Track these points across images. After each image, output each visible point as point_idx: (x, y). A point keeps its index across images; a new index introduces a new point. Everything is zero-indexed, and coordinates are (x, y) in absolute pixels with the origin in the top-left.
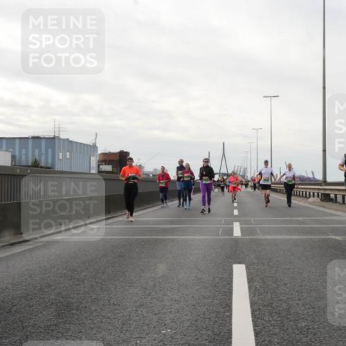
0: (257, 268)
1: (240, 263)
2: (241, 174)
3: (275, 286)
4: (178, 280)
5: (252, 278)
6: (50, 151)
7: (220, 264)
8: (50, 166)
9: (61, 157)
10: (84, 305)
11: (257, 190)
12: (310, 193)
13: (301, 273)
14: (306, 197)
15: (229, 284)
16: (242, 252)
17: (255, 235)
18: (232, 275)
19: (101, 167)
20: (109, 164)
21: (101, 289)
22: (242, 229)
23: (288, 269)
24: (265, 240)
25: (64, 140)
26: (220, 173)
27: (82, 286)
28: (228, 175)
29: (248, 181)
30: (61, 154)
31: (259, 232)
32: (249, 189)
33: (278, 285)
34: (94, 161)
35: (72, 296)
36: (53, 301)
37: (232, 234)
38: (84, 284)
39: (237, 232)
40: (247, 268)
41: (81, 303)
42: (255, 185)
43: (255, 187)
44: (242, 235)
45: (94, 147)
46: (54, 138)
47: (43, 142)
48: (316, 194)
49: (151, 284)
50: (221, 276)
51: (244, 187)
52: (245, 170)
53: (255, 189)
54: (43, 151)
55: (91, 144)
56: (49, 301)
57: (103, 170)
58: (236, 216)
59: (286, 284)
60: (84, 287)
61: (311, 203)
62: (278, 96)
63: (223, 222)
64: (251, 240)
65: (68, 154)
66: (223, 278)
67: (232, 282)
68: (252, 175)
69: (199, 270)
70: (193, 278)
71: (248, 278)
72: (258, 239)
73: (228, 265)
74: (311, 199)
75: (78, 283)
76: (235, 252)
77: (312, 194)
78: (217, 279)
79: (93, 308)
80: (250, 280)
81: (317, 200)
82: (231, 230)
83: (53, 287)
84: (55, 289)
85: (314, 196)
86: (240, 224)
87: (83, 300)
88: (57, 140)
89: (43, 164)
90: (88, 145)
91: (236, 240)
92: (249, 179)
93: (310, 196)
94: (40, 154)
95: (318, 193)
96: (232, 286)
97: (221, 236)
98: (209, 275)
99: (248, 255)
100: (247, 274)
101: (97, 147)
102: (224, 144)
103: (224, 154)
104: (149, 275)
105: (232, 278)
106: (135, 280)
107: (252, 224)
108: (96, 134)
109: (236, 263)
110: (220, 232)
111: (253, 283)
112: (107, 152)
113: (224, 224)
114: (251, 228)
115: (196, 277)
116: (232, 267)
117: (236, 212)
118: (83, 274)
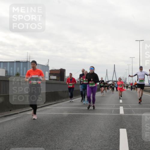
0: (132, 131)
1: (123, 128)
2: (124, 81)
4: (91, 137)
6: (25, 68)
7: (113, 128)
11: (133, 90)
15: (118, 139)
16: (125, 122)
17: (131, 113)
18: (119, 134)
19: (51, 77)
20: (55, 76)
21: (51, 140)
22: (124, 110)
24: (137, 116)
27: (41, 138)
28: (116, 81)
31: (133, 112)
32: (129, 89)
34: (47, 74)
37: (119, 113)
38: (42, 137)
39: (122, 112)
40: (127, 131)
42: (132, 87)
44: (125, 113)
45: (48, 66)
46: (27, 62)
47: (22, 64)
49: (77, 138)
51: (126, 88)
52: (126, 79)
53: (132, 89)
54: (21, 69)
55: (46, 65)
57: (52, 78)
58: (121, 103)
62: (143, 40)
63: (114, 106)
64: (129, 116)
66: (114, 136)
67: (119, 138)
68: (130, 82)
69: (101, 131)
70: (99, 135)
71: (128, 136)
72: (132, 116)
73: (117, 129)
76: (120, 122)
78: (111, 136)
80: (129, 137)
82: (118, 111)
83: (26, 139)
86: (123, 108)
90: (44, 66)
91: (121, 116)
97: (113, 113)
98: (107, 134)
99: (127, 124)
100: (127, 134)
101: (49, 67)
102: (114, 65)
103: (114, 70)
104: (76, 133)
105: (119, 136)
106: (68, 136)
107: (130, 108)
108: (49, 60)
109: (121, 128)
110: (113, 111)
111: (130, 139)
112: (54, 69)
113: (115, 108)
114: (129, 110)
115: (100, 135)
116: (119, 130)
117: (121, 101)
118: (42, 132)
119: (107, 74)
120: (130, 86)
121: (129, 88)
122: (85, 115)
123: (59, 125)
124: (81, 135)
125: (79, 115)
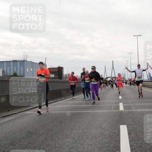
0: (133, 127)
1: (124, 124)
2: (122, 77)
4: (91, 134)
5: (130, 132)
6: (22, 67)
7: (113, 125)
8: (22, 75)
9: (28, 71)
15: (118, 136)
16: (125, 118)
17: (130, 109)
18: (120, 131)
20: (52, 74)
21: (51, 139)
22: (124, 106)
24: (137, 112)
25: (29, 62)
26: (111, 77)
28: (115, 78)
29: (127, 81)
30: (27, 69)
32: (128, 85)
37: (119, 109)
38: (42, 136)
39: (121, 108)
40: (128, 127)
42: (130, 83)
43: (130, 84)
44: (124, 109)
46: (24, 61)
47: (18, 63)
49: (77, 136)
50: (114, 131)
51: (125, 84)
52: (125, 75)
54: (19, 68)
58: (120, 100)
62: (141, 35)
63: (114, 103)
64: (129, 112)
65: (31, 69)
66: (115, 132)
67: (120, 134)
68: (129, 78)
69: (102, 128)
71: (128, 132)
72: (133, 112)
73: (117, 126)
75: (38, 136)
76: (121, 119)
78: (112, 133)
80: (130, 134)
82: (118, 107)
83: (26, 139)
86: (123, 104)
88: (25, 62)
89: (18, 75)
91: (121, 112)
92: (127, 79)
94: (17, 69)
96: (120, 137)
97: (113, 110)
98: (108, 131)
99: (128, 120)
100: (128, 130)
101: (46, 65)
102: (113, 61)
103: (113, 67)
104: (76, 132)
106: (68, 134)
107: (130, 104)
108: (46, 58)
109: (121, 124)
110: (112, 108)
111: (131, 135)
112: (51, 67)
113: (114, 104)
114: (129, 106)
115: (100, 132)
116: (119, 127)
117: (120, 97)
118: (41, 131)
119: (105, 71)
120: (129, 82)
121: (128, 83)
122: (85, 112)
123: (58, 124)
124: (81, 133)
125: (79, 113)
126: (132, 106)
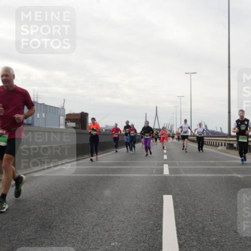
0: (180, 197)
1: (168, 194)
2: (169, 129)
3: (194, 211)
4: (123, 206)
5: (177, 205)
7: (154, 195)
8: (30, 123)
9: (38, 117)
10: (54, 224)
12: (219, 143)
13: (213, 202)
14: (216, 146)
15: (160, 209)
16: (170, 186)
17: (180, 174)
18: (163, 203)
19: (67, 124)
20: (73, 122)
21: (68, 213)
22: (170, 170)
23: (203, 199)
24: (187, 177)
25: (41, 104)
27: (54, 210)
28: (160, 130)
29: (174, 134)
30: (38, 114)
32: (175, 140)
33: (196, 210)
34: (62, 119)
35: (46, 218)
36: (32, 222)
37: (163, 173)
38: (55, 209)
39: (166, 171)
40: (174, 198)
41: (52, 223)
42: (179, 137)
43: (178, 139)
44: (170, 173)
45: (63, 108)
48: (223, 144)
49: (104, 209)
50: (154, 203)
52: (172, 126)
55: (60, 107)
56: (29, 222)
57: (69, 126)
58: (166, 160)
59: (201, 210)
60: (55, 211)
61: (219, 151)
62: (196, 73)
63: (156, 164)
64: (177, 177)
65: (44, 114)
66: (155, 205)
67: (162, 208)
69: (138, 199)
71: (174, 205)
72: (181, 177)
73: (160, 196)
74: (220, 148)
75: (50, 208)
76: (165, 185)
77: (220, 143)
78: (152, 206)
79: (62, 227)
80: (176, 207)
81: (224, 148)
82: (162, 170)
84: (33, 213)
85: (222, 145)
86: (169, 166)
87: (54, 220)
90: (58, 108)
91: (166, 177)
92: (175, 133)
93: (219, 146)
95: (225, 143)
96: (162, 211)
97: (155, 174)
98: (146, 203)
99: (174, 188)
100: (173, 202)
101: (65, 110)
102: (157, 107)
103: (157, 114)
104: (102, 203)
105: (162, 205)
106: (92, 206)
107: (177, 166)
108: (64, 100)
109: (165, 194)
110: (154, 171)
111: (178, 209)
112: (72, 113)
113: (156, 166)
114: (176, 168)
115: (136, 204)
116: (162, 197)
117: (165, 157)
118: (54, 201)
122: (116, 176)
124: (110, 204)
125: (107, 177)
126: (181, 170)
